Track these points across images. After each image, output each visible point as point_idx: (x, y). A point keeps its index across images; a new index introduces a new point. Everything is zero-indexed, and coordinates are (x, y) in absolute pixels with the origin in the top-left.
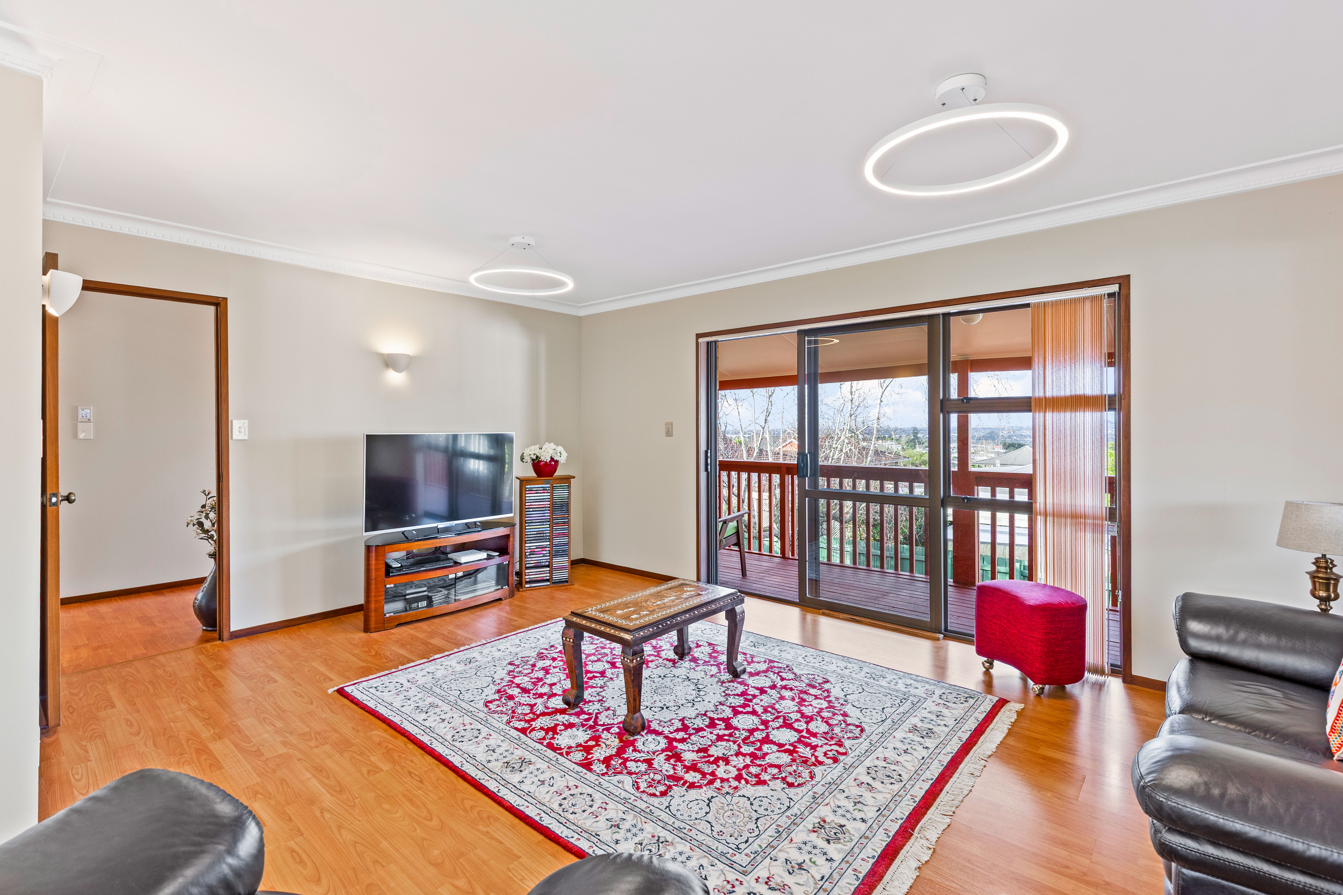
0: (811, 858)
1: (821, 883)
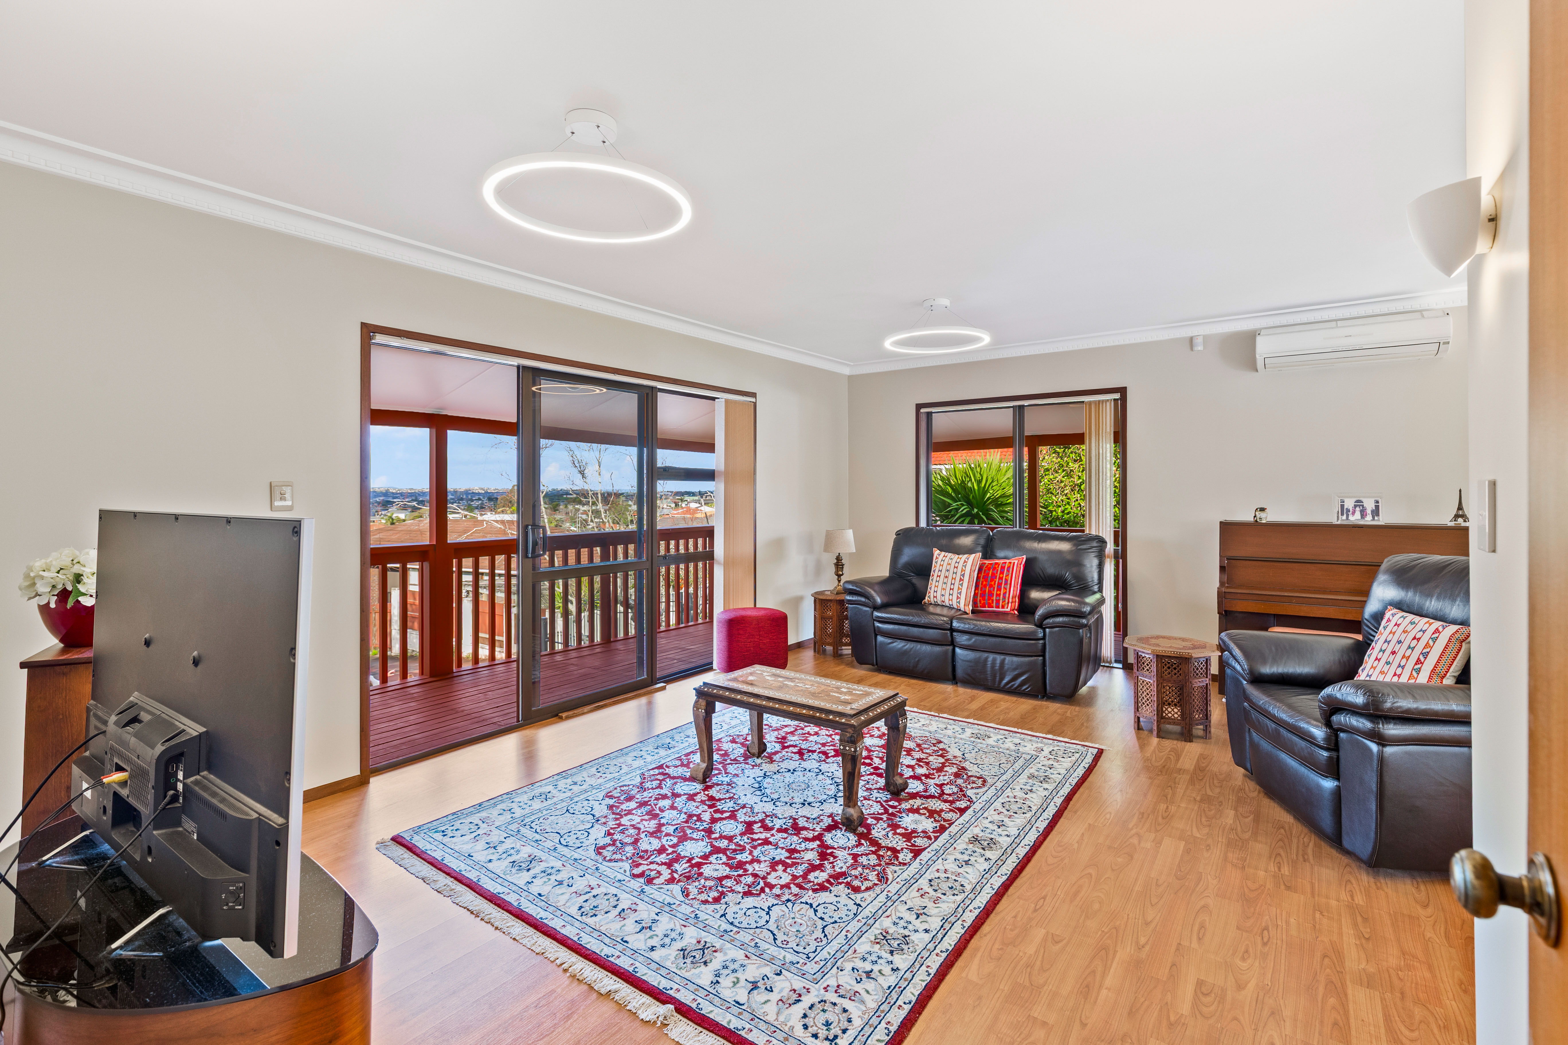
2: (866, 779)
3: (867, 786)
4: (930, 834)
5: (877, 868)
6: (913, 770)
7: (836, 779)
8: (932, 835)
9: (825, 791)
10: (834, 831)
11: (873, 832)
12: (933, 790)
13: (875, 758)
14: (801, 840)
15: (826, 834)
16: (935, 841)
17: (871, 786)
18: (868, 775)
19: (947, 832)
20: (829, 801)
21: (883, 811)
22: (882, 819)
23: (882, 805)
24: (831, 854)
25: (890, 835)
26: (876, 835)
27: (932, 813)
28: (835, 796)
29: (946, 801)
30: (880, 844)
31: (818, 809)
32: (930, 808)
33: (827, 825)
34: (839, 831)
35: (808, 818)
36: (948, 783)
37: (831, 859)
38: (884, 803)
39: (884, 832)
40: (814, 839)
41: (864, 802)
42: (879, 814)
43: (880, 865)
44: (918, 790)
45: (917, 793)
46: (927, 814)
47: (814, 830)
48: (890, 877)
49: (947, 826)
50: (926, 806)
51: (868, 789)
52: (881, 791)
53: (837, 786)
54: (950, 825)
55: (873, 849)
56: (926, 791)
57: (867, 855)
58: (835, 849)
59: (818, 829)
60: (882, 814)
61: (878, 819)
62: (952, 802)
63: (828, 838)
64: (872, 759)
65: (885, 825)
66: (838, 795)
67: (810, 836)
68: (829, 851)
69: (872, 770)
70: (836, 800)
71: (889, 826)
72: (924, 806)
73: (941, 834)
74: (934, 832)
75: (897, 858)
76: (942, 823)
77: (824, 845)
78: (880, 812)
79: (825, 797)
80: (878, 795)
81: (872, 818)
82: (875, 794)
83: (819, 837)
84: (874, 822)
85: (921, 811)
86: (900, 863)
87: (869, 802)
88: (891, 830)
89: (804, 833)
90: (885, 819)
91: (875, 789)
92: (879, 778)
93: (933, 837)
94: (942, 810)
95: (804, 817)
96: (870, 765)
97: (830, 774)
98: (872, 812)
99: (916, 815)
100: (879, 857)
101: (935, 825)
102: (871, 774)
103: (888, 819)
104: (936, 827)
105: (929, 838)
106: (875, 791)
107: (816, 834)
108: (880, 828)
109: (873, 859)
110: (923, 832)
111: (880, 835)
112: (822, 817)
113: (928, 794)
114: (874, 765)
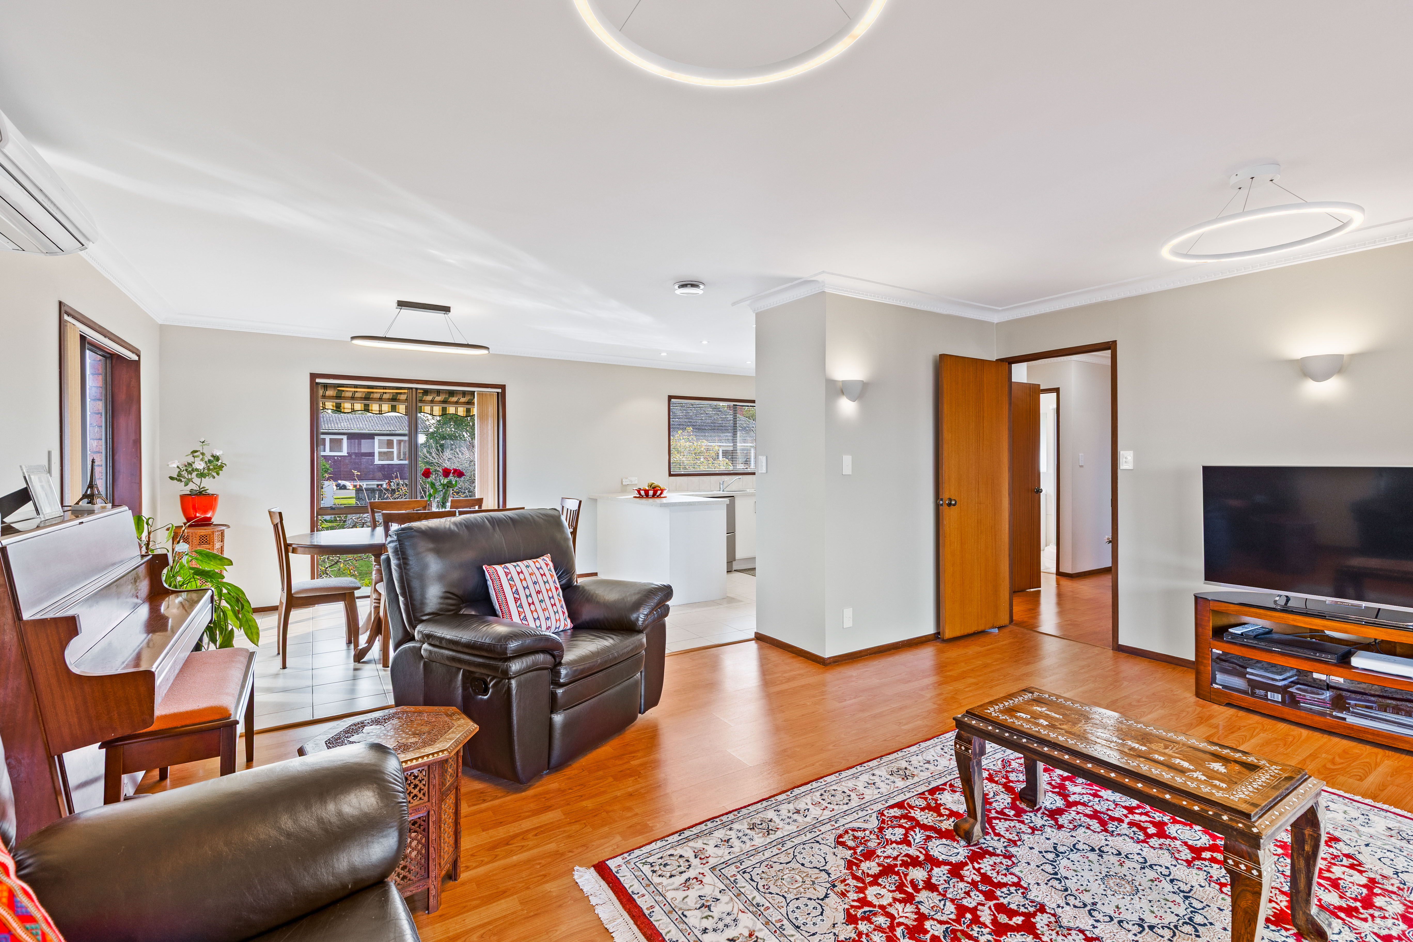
0: (713, 918)
1: (680, 913)
2: (1009, 877)
3: (1010, 863)
4: (949, 789)
5: (1010, 770)
6: (930, 878)
7: (1059, 887)
8: (947, 787)
9: (1074, 867)
10: (1054, 808)
11: (1009, 800)
12: (919, 835)
13: (988, 922)
14: (1090, 804)
15: (1062, 807)
16: (947, 782)
17: (1004, 861)
18: (1005, 885)
19: (931, 787)
20: (1065, 848)
21: (994, 821)
22: (997, 812)
23: (993, 829)
24: (1054, 787)
25: (991, 795)
26: (1006, 796)
27: (936, 809)
28: (1058, 856)
29: (912, 819)
30: (1003, 787)
31: (1078, 838)
32: (935, 815)
33: (1064, 816)
34: (1049, 807)
35: (1088, 828)
36: (892, 843)
37: (1053, 783)
38: (990, 831)
39: (998, 798)
40: (1076, 803)
41: (1016, 838)
42: (1000, 819)
43: (1007, 771)
44: (938, 842)
45: (941, 838)
46: (942, 808)
47: (1078, 813)
48: (999, 762)
49: (926, 793)
50: (938, 818)
51: (1010, 857)
52: (991, 849)
53: (1056, 874)
54: (923, 793)
55: (1011, 784)
56: (929, 838)
57: (1018, 781)
58: (1051, 791)
59: (1074, 814)
60: (996, 818)
61: (1001, 812)
62: (903, 817)
63: (1060, 803)
64: (995, 921)
65: (994, 804)
66: (1054, 855)
67: (1080, 808)
68: (1057, 790)
69: (998, 893)
70: (1055, 848)
71: (991, 804)
72: (942, 818)
73: (938, 786)
74: (944, 790)
75: (990, 774)
76: (930, 797)
77: (1065, 796)
78: (997, 821)
79: (1072, 856)
80: (995, 844)
81: (1009, 816)
82: (999, 846)
83: (1070, 805)
84: (1006, 811)
85: (947, 812)
86: (988, 771)
87: (1011, 837)
88: (989, 799)
89: (1088, 811)
90: (993, 811)
91: (998, 855)
92: (989, 873)
93: (948, 786)
94: (922, 809)
95: (1094, 832)
96: (1001, 908)
97: (1071, 900)
98: (1008, 822)
99: (955, 810)
100: (1007, 778)
101: (940, 796)
102: (1001, 885)
103: (990, 811)
104: (939, 794)
105: (951, 786)
106: (998, 852)
107: (1074, 808)
108: (1001, 803)
109: (1012, 777)
110: (955, 792)
111: (1002, 796)
112: (1071, 826)
113: (928, 833)
114: (991, 903)
